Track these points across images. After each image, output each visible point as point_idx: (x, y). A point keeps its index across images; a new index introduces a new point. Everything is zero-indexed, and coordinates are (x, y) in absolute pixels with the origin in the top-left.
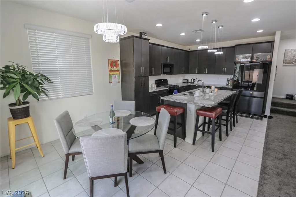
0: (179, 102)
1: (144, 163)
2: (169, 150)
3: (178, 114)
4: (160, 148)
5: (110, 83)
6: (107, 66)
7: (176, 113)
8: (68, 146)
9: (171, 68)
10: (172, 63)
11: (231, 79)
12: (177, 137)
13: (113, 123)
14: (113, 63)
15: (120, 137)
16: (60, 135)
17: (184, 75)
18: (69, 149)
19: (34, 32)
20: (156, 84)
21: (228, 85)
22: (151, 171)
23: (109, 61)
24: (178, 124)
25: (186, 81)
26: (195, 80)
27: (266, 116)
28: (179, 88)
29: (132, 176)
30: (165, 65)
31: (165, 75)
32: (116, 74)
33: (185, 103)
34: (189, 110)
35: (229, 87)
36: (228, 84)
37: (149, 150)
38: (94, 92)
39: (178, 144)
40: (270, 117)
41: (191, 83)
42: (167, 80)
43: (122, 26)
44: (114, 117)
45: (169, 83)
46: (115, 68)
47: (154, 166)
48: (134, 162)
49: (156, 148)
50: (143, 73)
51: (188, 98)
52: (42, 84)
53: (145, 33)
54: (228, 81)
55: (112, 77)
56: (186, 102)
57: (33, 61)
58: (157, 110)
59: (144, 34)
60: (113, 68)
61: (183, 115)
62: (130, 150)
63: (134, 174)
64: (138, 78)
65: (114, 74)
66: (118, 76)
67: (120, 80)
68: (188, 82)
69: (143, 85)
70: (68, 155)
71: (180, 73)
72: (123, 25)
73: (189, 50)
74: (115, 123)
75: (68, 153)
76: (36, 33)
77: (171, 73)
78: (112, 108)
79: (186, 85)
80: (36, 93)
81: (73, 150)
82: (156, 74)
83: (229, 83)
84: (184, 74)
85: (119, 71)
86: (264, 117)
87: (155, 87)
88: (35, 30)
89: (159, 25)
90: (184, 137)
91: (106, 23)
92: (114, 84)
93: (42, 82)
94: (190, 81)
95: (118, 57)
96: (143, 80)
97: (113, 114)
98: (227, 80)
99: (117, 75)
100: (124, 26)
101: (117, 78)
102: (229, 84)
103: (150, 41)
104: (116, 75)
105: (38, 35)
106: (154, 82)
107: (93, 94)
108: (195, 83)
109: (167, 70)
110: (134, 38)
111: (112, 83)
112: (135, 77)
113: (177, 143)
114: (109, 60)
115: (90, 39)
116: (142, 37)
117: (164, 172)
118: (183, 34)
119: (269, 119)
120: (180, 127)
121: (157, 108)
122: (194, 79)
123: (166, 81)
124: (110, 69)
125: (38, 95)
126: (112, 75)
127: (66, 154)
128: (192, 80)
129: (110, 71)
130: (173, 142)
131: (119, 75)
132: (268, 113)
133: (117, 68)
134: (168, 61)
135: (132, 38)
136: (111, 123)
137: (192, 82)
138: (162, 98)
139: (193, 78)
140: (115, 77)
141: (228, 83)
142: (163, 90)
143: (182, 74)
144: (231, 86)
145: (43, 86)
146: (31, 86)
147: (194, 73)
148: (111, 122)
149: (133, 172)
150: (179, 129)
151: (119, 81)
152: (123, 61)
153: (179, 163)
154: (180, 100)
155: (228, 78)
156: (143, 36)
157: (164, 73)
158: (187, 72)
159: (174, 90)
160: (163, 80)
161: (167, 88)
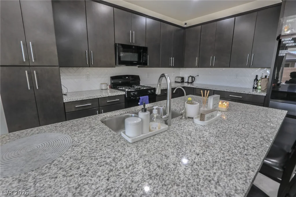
10: (143, 44)
11: (264, 77)
20: (111, 83)
21: (255, 88)
25: (179, 80)
26: (194, 77)
35: (259, 93)
36: (256, 86)
41: (188, 82)
42: (138, 76)
45: (141, 83)
50: (29, 57)
54: (257, 80)
73: (185, 26)
77: (142, 63)
79: (180, 86)
83: (259, 84)
98: (255, 78)
102: (260, 87)
108: (194, 82)
122: (192, 77)
123: (136, 79)
128: (190, 77)
134: (132, 40)
137: (190, 81)
141: (257, 84)
143: (170, 67)
144: (263, 91)
147: (192, 66)
155: (257, 76)
158: (180, 64)
159: (140, 97)
160: (127, 78)
161: (124, 93)
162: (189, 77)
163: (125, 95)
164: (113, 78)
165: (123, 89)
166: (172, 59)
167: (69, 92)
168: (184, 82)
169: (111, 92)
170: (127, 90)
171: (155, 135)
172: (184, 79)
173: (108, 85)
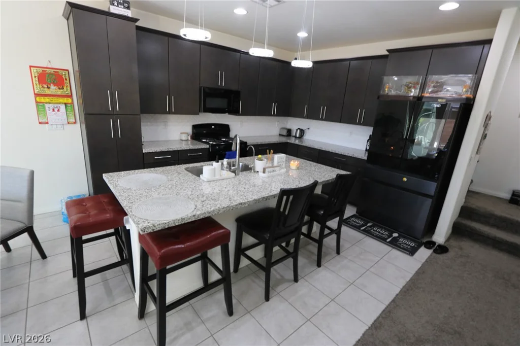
5: (40, 123)
9: (230, 99)
10: (234, 87)
14: (48, 76)
17: (282, 117)
20: (192, 133)
21: (367, 151)
23: (33, 70)
25: (285, 133)
26: (303, 131)
27: (430, 245)
32: (60, 103)
36: (368, 148)
40: (441, 250)
41: (295, 137)
46: (53, 87)
50: (112, 105)
53: (126, 2)
55: (47, 109)
59: (122, 4)
60: (48, 88)
64: (97, 116)
65: (51, 103)
66: (66, 109)
67: (75, 119)
68: (289, 135)
69: (117, 136)
77: (234, 111)
79: (284, 140)
85: (68, 96)
86: (425, 247)
87: (187, 140)
92: (54, 126)
96: (114, 123)
99: (63, 106)
101: (63, 114)
104: (60, 105)
106: (190, 130)
108: (303, 138)
110: (74, 10)
111: (47, 123)
112: (87, 114)
114: (31, 67)
116: (111, 11)
118: (241, 12)
119: (434, 254)
124: (37, 91)
126: (46, 105)
128: (299, 130)
129: (36, 95)
131: (73, 107)
132: (441, 235)
133: (63, 89)
134: (222, 83)
137: (298, 135)
139: (301, 128)
140: (56, 110)
142: (190, 150)
147: (300, 115)
151: (73, 120)
155: (370, 136)
158: (286, 111)
159: (227, 153)
160: (213, 127)
161: (207, 146)
162: (297, 130)
163: (209, 149)
164: (194, 127)
165: (207, 141)
166: (274, 107)
167: (146, 142)
168: (292, 135)
169: (192, 144)
170: (211, 143)
171: (223, 179)
172: (292, 132)
173: (189, 135)
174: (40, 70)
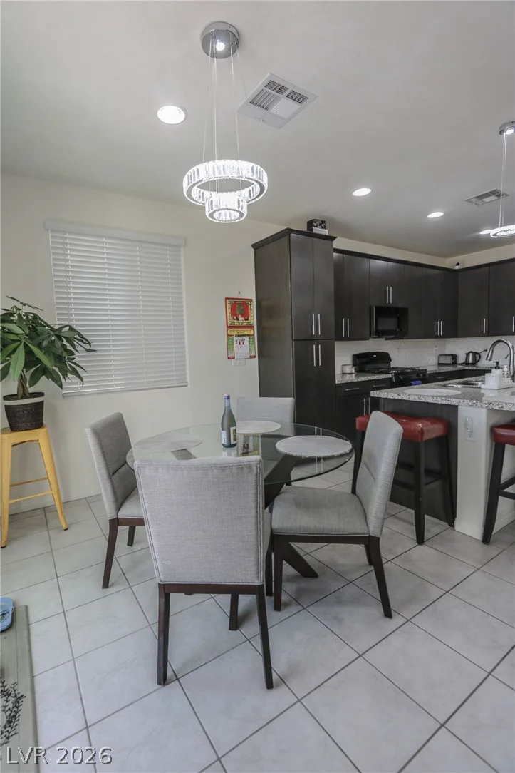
0: (427, 403)
1: (319, 578)
2: (400, 551)
3: (426, 437)
4: (371, 529)
5: (229, 358)
6: (221, 316)
7: (422, 431)
8: (116, 500)
9: (398, 318)
10: (402, 304)
12: (426, 516)
13: (231, 446)
14: (238, 307)
15: (242, 469)
16: (100, 470)
17: (444, 340)
18: (119, 508)
19: (62, 238)
20: (354, 365)
22: (340, 602)
23: (228, 302)
24: (428, 472)
26: (479, 354)
28: (427, 376)
29: (282, 608)
30: (383, 311)
31: (382, 340)
32: (245, 335)
33: (449, 403)
34: (466, 424)
37: (333, 533)
38: (188, 380)
39: (432, 535)
41: (466, 363)
42: (387, 353)
43: (253, 168)
44: (232, 429)
45: (393, 365)
46: (241, 319)
47: (350, 590)
48: (288, 569)
49: (357, 528)
50: (316, 330)
51: (459, 393)
52: (74, 354)
53: (323, 222)
55: (235, 342)
56: (454, 402)
57: (58, 303)
58: (357, 427)
59: (320, 225)
60: (238, 319)
61: (447, 444)
62: (275, 525)
63: (287, 605)
64: (303, 342)
65: (239, 336)
66: (249, 341)
67: (255, 352)
68: (455, 363)
69: (317, 364)
70: (115, 523)
71: (429, 334)
72: (255, 166)
73: (457, 267)
74: (234, 445)
75: (116, 517)
76: (66, 238)
77: (399, 333)
78: (227, 405)
79: (449, 368)
80: (57, 369)
81: (127, 511)
82: (354, 337)
84: (440, 337)
85: (251, 327)
87: (351, 373)
88: (65, 233)
89: (362, 192)
90: (450, 516)
91: (211, 163)
92: (239, 361)
93: (72, 349)
94: (461, 359)
95: (249, 292)
96: (316, 351)
97: (230, 421)
99: (247, 339)
100: (259, 167)
101: (247, 348)
103: (337, 244)
104: (244, 337)
105: (70, 244)
106: (349, 360)
107: (186, 386)
108: (480, 363)
109: (390, 324)
110: (292, 235)
111: (234, 358)
112: (296, 340)
113: (426, 533)
114: (226, 299)
115: (182, 249)
116: (314, 232)
117: (383, 613)
118: (436, 215)
120: (436, 480)
121: (358, 420)
122: (475, 354)
123: (385, 358)
124: (229, 323)
125: (60, 374)
126: (235, 338)
127: (110, 520)
128: (471, 355)
129: (229, 328)
130: (414, 528)
131: (254, 339)
133: (248, 320)
135: (287, 237)
136: (223, 445)
137: (470, 361)
138: (375, 394)
139: (474, 351)
140: (241, 343)
142: (375, 380)
143: (437, 337)
145: (74, 359)
146: (47, 351)
148: (225, 444)
149: (284, 598)
150: (432, 488)
151: (253, 354)
152: (264, 303)
153: (435, 593)
154: (433, 397)
156: (318, 230)
157: (380, 334)
158: (453, 331)
160: (375, 356)
161: (390, 376)
162: (468, 355)
163: (392, 378)
164: (357, 357)
166: (440, 324)
168: (458, 362)
169: (356, 376)
172: (458, 358)
173: (352, 367)
174: (232, 301)
